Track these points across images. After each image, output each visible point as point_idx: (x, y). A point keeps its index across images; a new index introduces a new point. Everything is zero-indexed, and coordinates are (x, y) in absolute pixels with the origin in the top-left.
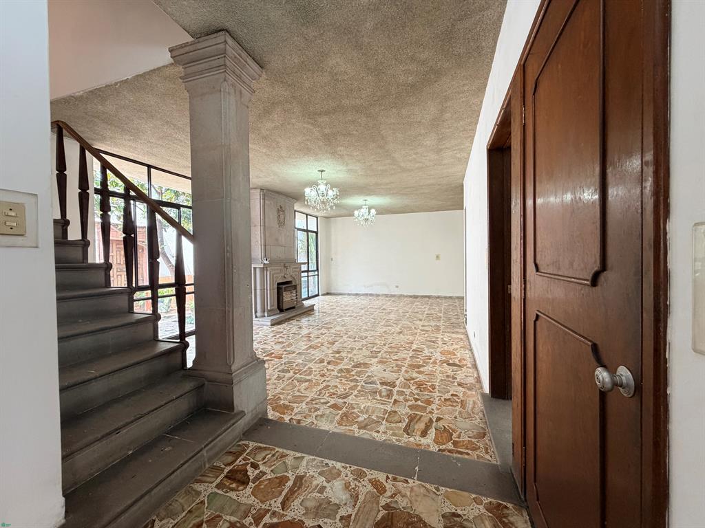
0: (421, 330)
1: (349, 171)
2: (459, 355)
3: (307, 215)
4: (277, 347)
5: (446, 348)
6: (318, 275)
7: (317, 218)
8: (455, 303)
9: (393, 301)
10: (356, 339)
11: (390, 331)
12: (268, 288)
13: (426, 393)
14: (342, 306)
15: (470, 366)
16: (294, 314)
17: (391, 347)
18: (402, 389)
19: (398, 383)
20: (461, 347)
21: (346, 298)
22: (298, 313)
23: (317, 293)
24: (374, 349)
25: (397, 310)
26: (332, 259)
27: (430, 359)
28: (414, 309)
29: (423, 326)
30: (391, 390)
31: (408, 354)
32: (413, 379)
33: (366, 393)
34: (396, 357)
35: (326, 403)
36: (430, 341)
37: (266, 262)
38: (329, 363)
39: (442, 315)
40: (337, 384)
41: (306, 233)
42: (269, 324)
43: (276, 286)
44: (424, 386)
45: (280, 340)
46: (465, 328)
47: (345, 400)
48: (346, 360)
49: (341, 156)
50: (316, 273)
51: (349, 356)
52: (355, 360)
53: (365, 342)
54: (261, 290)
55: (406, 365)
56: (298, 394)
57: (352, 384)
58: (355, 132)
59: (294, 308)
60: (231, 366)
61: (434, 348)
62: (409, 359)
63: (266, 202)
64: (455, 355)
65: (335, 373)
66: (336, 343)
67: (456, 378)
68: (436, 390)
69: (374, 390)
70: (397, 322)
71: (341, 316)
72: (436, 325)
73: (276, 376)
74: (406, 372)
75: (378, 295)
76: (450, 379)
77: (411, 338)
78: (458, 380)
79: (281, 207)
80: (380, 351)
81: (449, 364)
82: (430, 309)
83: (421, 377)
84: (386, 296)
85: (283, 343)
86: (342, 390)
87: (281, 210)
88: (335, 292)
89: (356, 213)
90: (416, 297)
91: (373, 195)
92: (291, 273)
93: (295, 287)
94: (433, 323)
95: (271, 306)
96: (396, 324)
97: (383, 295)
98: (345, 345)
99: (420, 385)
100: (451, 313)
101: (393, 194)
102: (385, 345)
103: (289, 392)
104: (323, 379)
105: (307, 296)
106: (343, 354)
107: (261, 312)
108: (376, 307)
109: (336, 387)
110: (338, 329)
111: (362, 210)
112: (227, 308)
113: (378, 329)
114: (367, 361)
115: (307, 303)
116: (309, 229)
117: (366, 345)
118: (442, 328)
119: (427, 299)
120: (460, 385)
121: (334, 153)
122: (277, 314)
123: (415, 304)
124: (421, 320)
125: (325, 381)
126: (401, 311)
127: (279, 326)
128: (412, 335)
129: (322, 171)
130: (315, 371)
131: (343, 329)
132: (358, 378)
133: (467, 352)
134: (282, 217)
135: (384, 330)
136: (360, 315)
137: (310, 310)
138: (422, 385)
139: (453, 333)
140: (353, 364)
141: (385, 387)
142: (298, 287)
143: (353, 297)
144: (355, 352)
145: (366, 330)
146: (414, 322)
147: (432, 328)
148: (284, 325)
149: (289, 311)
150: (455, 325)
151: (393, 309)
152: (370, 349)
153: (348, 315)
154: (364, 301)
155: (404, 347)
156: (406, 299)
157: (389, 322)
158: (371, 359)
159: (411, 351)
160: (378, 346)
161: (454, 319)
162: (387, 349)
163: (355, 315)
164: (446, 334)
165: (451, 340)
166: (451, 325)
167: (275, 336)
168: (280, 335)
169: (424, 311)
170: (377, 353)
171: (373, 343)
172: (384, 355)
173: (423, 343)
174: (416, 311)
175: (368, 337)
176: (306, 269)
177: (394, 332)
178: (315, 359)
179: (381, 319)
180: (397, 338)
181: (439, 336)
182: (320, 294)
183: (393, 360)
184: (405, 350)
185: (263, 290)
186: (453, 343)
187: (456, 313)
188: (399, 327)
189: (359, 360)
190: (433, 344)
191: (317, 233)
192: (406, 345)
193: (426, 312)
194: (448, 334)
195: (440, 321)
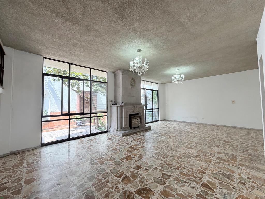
0: (217, 158)
3: (152, 83)
4: (110, 153)
5: (245, 192)
6: (159, 111)
7: (158, 84)
8: (251, 133)
9: (200, 128)
11: (189, 152)
12: (124, 117)
14: (167, 128)
16: (138, 131)
17: (182, 173)
21: (173, 123)
22: (140, 130)
25: (201, 135)
26: (166, 103)
29: (219, 153)
31: (196, 188)
34: (181, 190)
36: (225, 175)
37: (122, 104)
38: (123, 179)
39: (238, 144)
41: (151, 91)
42: (121, 135)
43: (128, 116)
48: (137, 180)
52: (145, 182)
53: (163, 162)
59: (139, 127)
61: (228, 188)
63: (124, 75)
65: (117, 196)
71: (162, 135)
72: (232, 155)
75: (191, 123)
77: (205, 165)
79: (133, 78)
80: (171, 176)
82: (227, 137)
84: (197, 124)
85: (116, 150)
88: (168, 119)
89: (173, 78)
90: (217, 126)
92: (138, 110)
93: (140, 117)
94: (229, 151)
95: (125, 126)
96: (196, 147)
97: (194, 123)
98: (148, 161)
100: (248, 143)
102: (178, 169)
105: (152, 121)
106: (141, 171)
107: (120, 128)
108: (186, 131)
111: (176, 76)
113: (180, 150)
114: (153, 186)
115: (147, 125)
116: (153, 89)
117: (163, 165)
118: (239, 159)
119: (226, 128)
122: (129, 130)
123: (216, 131)
124: (218, 146)
126: (203, 136)
127: (125, 137)
128: (206, 162)
130: (108, 186)
134: (133, 83)
135: (184, 151)
136: (174, 135)
137: (149, 128)
139: (252, 168)
140: (140, 187)
142: (142, 117)
143: (176, 123)
144: (150, 171)
145: (171, 149)
146: (211, 147)
147: (228, 157)
148: (128, 137)
149: (136, 129)
150: (253, 158)
151: (198, 133)
152: (163, 171)
153: (166, 134)
154: (181, 126)
155: (195, 177)
156: (210, 127)
157: (191, 145)
158: (158, 185)
159: (201, 185)
160: (172, 168)
161: (252, 151)
162: (178, 175)
163: (171, 135)
164: (243, 168)
165: (250, 179)
166: (249, 158)
167: (118, 143)
168: (120, 144)
169: (222, 138)
170: (167, 177)
171: (170, 164)
172: (172, 182)
173: (216, 176)
174: (215, 137)
175: (169, 157)
176: (152, 108)
177: (192, 155)
178: (120, 170)
179: (186, 140)
180: (191, 163)
181: (235, 169)
182: (160, 120)
183: (177, 194)
184: (195, 181)
185: (121, 118)
186: (255, 185)
187: (253, 144)
188: (197, 150)
189: (147, 183)
190: (228, 180)
191: (158, 91)
192: (197, 174)
193: (223, 140)
194: (246, 169)
195: (236, 150)
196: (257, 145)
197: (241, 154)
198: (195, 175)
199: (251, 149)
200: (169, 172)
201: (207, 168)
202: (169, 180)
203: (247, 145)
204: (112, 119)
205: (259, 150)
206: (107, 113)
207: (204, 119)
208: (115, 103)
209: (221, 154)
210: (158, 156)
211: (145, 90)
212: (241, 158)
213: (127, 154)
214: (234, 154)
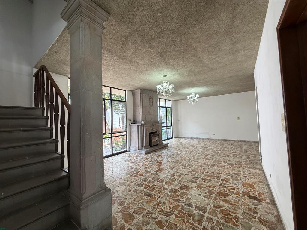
0: (228, 164)
1: (180, 74)
2: (258, 189)
3: (166, 100)
4: (143, 168)
5: (247, 181)
6: (172, 128)
7: (171, 101)
8: (252, 145)
9: (212, 143)
10: (186, 167)
11: (208, 162)
12: (144, 136)
13: (230, 225)
14: (183, 145)
15: (269, 201)
16: (158, 148)
17: (207, 175)
18: (211, 216)
19: (208, 209)
20: (259, 181)
21: (186, 140)
22: (159, 148)
23: (172, 137)
24: (196, 176)
25: (214, 149)
26: (179, 120)
27: (235, 189)
28: (224, 148)
29: (230, 161)
30: (202, 215)
31: (218, 182)
32: (220, 207)
33: (184, 214)
34: (209, 184)
35: (155, 218)
36: (235, 174)
37: (143, 123)
38: (166, 183)
39: (243, 153)
40: (166, 201)
41: (165, 108)
42: (144, 153)
43: (148, 134)
44: (229, 217)
45: (146, 163)
46: (261, 165)
47: (168, 218)
48: (176, 182)
49: (173, 66)
50: (171, 127)
51: (180, 179)
53: (191, 170)
54: (141, 136)
55: (216, 193)
56: (141, 206)
57: (176, 203)
58: (176, 49)
59: (158, 145)
60: (82, 195)
61: (237, 180)
62: (218, 187)
63: (143, 95)
64: (254, 188)
65: (167, 192)
66: (174, 168)
67: (257, 213)
68: (239, 223)
69: (189, 213)
70: (213, 156)
71: (181, 151)
72: (239, 161)
73: (135, 188)
74: (216, 198)
75: (203, 139)
76: (252, 213)
77: (221, 169)
78: (259, 216)
79: (151, 97)
80: (199, 178)
81: (250, 197)
82: (234, 149)
83: (227, 207)
84: (208, 139)
85: (146, 165)
86: (168, 207)
87: (151, 98)
88: (181, 136)
89: (188, 97)
90: (226, 140)
91: (196, 87)
92: (156, 128)
93: (158, 135)
94: (236, 159)
95: (145, 144)
96: (212, 158)
97: (206, 139)
98: (179, 171)
99: (225, 214)
101: (208, 85)
102: (203, 173)
103: (137, 203)
104: (159, 195)
105: (166, 138)
106: (176, 177)
107: (141, 147)
108: (201, 146)
109: (165, 204)
110: (177, 159)
111: (191, 95)
112: (81, 157)
113: (200, 161)
114: (189, 184)
115: (165, 142)
116: (167, 106)
117: (191, 172)
118: (243, 163)
119: (233, 142)
120: (261, 221)
121: (168, 64)
122: (149, 148)
123: (225, 145)
124: (228, 156)
125: (160, 197)
126: (216, 149)
127: (148, 155)
128: (222, 167)
129: (165, 76)
130: (157, 188)
131: (180, 159)
132: (181, 199)
133: (264, 186)
134: (151, 101)
135: (204, 162)
136: (191, 150)
137: (167, 146)
138: (227, 215)
139: (252, 168)
140: (180, 186)
141: (198, 211)
142: (160, 135)
143: (190, 139)
144: (183, 176)
145: (193, 161)
146: (224, 157)
147: (236, 163)
148: (151, 154)
149: (155, 146)
150: (253, 162)
151: (211, 147)
152: (193, 176)
153: (185, 150)
154: (195, 142)
155: (216, 177)
156: (220, 141)
157: (208, 157)
158: (192, 183)
159: (220, 180)
160: (199, 173)
161: (252, 157)
162: (204, 177)
163: (189, 150)
164: (246, 168)
165: (250, 174)
166: (250, 162)
167: (144, 160)
168: (147, 160)
169: (231, 150)
170: (197, 179)
171: (196, 171)
172: (201, 181)
173: (229, 175)
174: (225, 150)
175: (193, 166)
176: (166, 125)
177: (210, 163)
178: (159, 179)
179: (203, 154)
180: (211, 169)
181: (241, 170)
182: (173, 137)
183: (207, 186)
184: (216, 179)
185: (142, 136)
186: (252, 177)
187: (253, 153)
188: (213, 160)
189: (184, 183)
190: (237, 176)
191: (171, 108)
192: (217, 175)
193: (232, 151)
194: (248, 169)
195: (242, 158)
196: (255, 153)
197: (245, 160)
198: (215, 175)
199: (252, 156)
200: (197, 175)
201: (223, 170)
202: (199, 180)
203: (249, 154)
204: (132, 138)
205: (257, 156)
206: (126, 132)
207: (215, 135)
208: (134, 122)
209: (231, 161)
210: (185, 167)
211: (160, 108)
212: (245, 162)
213: (158, 168)
214: (240, 160)
